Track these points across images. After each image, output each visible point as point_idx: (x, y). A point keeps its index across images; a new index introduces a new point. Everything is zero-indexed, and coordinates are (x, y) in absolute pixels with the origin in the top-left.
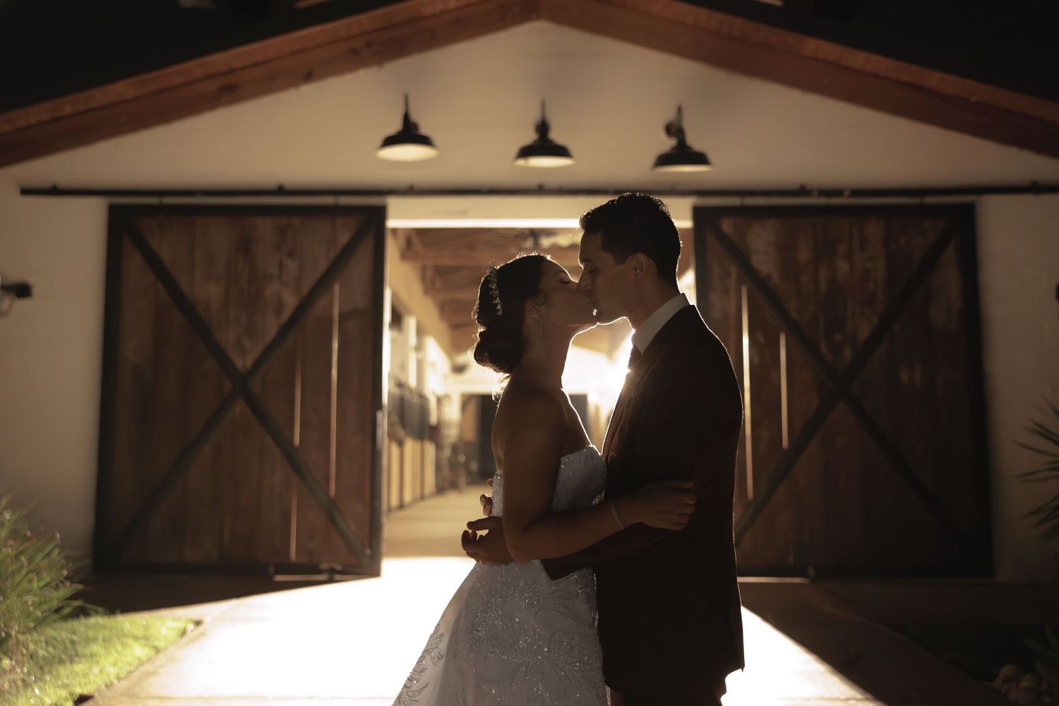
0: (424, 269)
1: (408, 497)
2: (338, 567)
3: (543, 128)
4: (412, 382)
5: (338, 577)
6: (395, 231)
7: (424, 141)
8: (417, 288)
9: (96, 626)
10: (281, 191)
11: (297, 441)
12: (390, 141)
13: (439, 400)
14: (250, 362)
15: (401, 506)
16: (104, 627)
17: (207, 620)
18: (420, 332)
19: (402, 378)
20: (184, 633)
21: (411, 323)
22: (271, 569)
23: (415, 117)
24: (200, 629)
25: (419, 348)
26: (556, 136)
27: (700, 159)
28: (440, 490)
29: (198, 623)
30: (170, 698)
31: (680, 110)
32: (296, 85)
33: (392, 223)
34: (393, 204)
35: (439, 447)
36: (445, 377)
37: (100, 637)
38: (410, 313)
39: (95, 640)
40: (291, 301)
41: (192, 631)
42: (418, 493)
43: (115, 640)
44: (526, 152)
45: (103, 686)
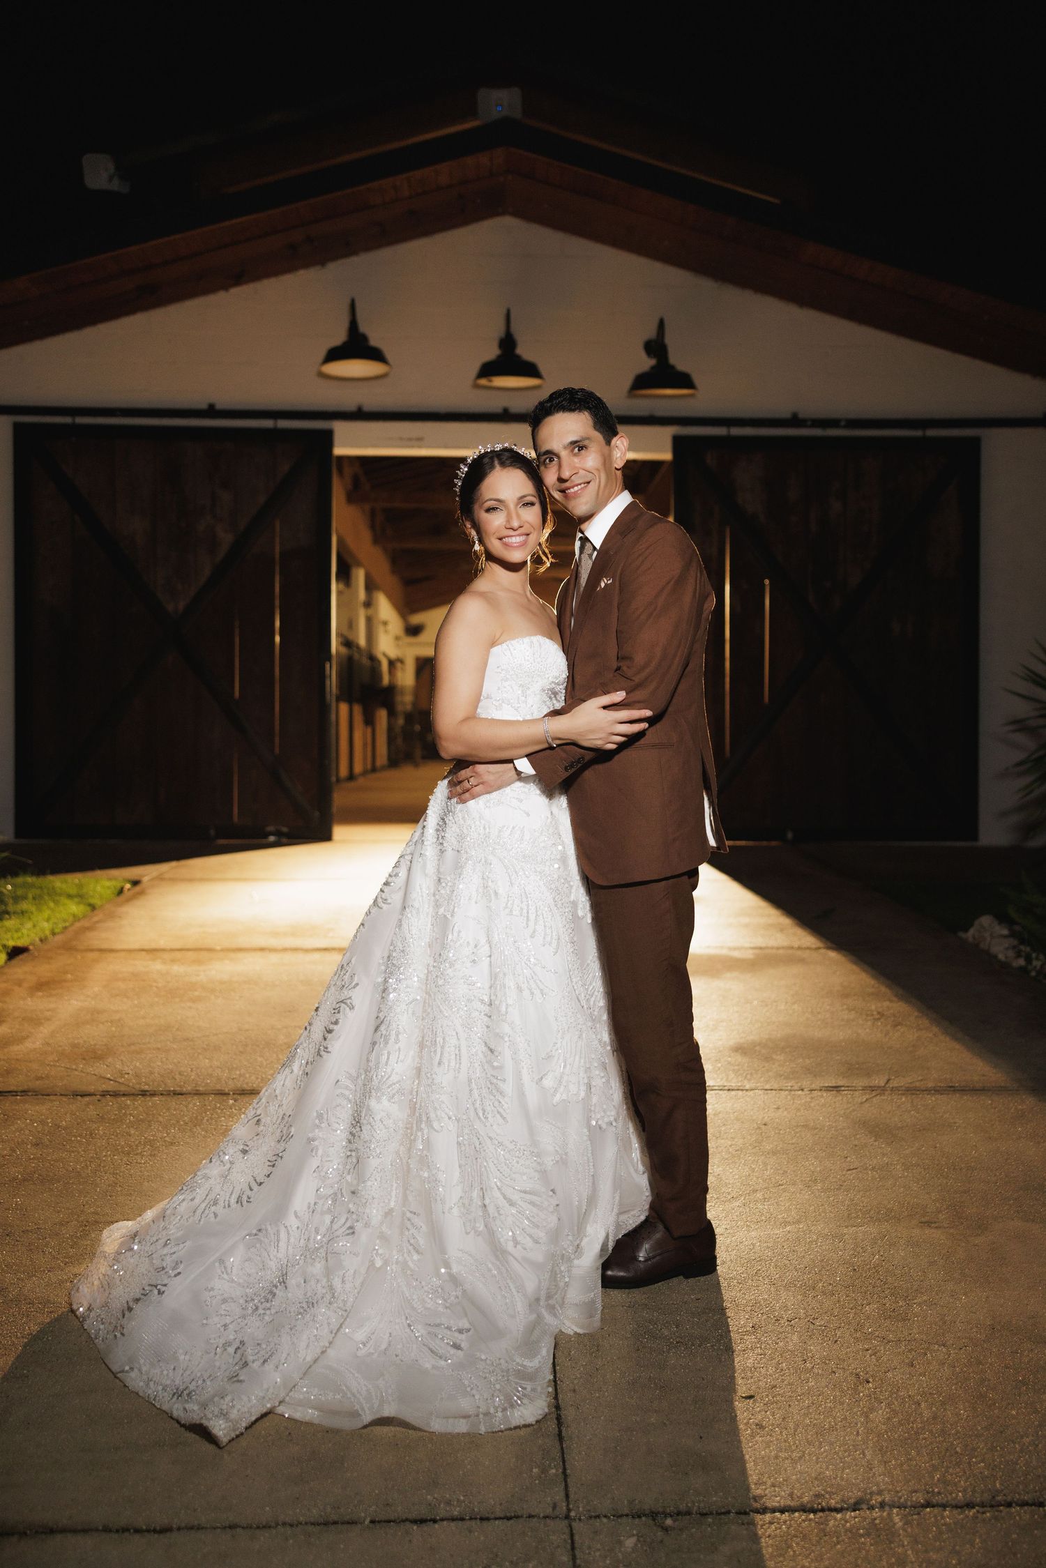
0: (373, 514)
1: (358, 768)
2: (285, 830)
3: (508, 343)
4: (362, 642)
5: (284, 840)
6: (341, 459)
7: (375, 355)
8: (366, 535)
9: (25, 885)
10: (211, 411)
11: (237, 694)
12: (335, 355)
13: (392, 663)
14: (181, 605)
15: (351, 777)
16: (32, 886)
17: (145, 879)
18: (370, 587)
19: (351, 637)
20: (121, 891)
21: (360, 576)
22: (212, 832)
23: (363, 328)
24: (138, 888)
25: (368, 604)
26: (525, 351)
27: (684, 381)
28: (394, 762)
29: (136, 883)
30: (112, 951)
31: (661, 324)
32: (226, 288)
33: (338, 451)
34: (341, 429)
35: (392, 713)
36: (397, 638)
37: (30, 896)
38: (359, 564)
39: (25, 898)
40: (226, 538)
41: (129, 890)
42: (369, 766)
43: (46, 898)
44: (488, 370)
45: (37, 939)
